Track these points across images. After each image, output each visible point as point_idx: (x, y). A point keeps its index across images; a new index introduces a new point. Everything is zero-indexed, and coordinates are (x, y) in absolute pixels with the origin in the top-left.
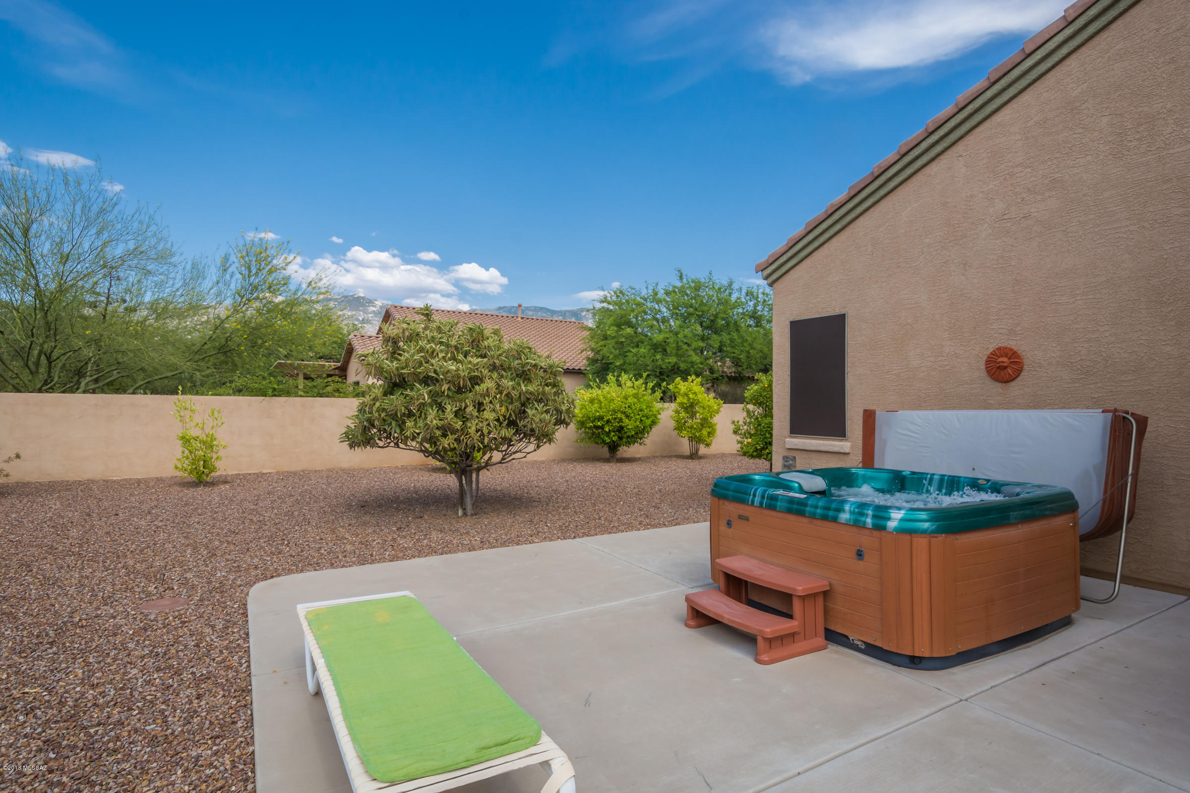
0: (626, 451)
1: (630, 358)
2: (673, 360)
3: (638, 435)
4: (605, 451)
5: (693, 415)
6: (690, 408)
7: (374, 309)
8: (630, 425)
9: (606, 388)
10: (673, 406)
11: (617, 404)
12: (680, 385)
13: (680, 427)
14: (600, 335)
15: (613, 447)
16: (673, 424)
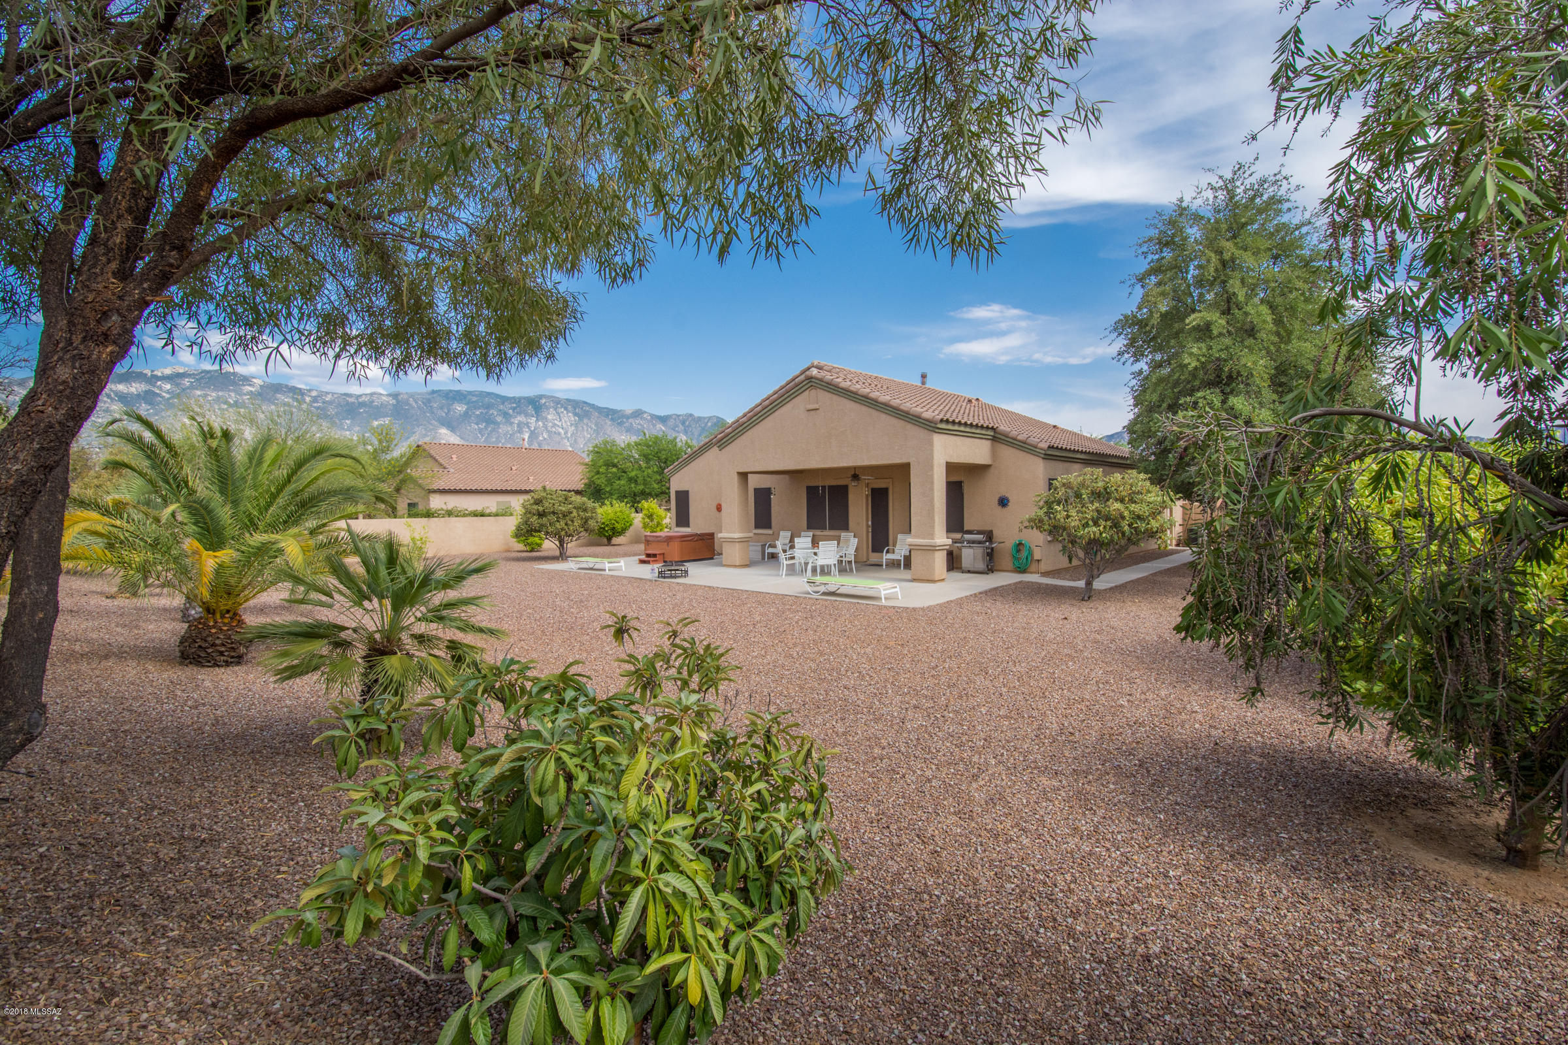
0: (615, 540)
1: (615, 486)
2: (641, 487)
3: (622, 532)
4: (605, 540)
5: (652, 520)
6: (650, 517)
7: (251, 389)
8: (619, 526)
9: (605, 508)
10: (641, 515)
11: (612, 516)
12: (645, 504)
13: (645, 526)
14: (594, 467)
15: (609, 539)
16: (641, 525)
